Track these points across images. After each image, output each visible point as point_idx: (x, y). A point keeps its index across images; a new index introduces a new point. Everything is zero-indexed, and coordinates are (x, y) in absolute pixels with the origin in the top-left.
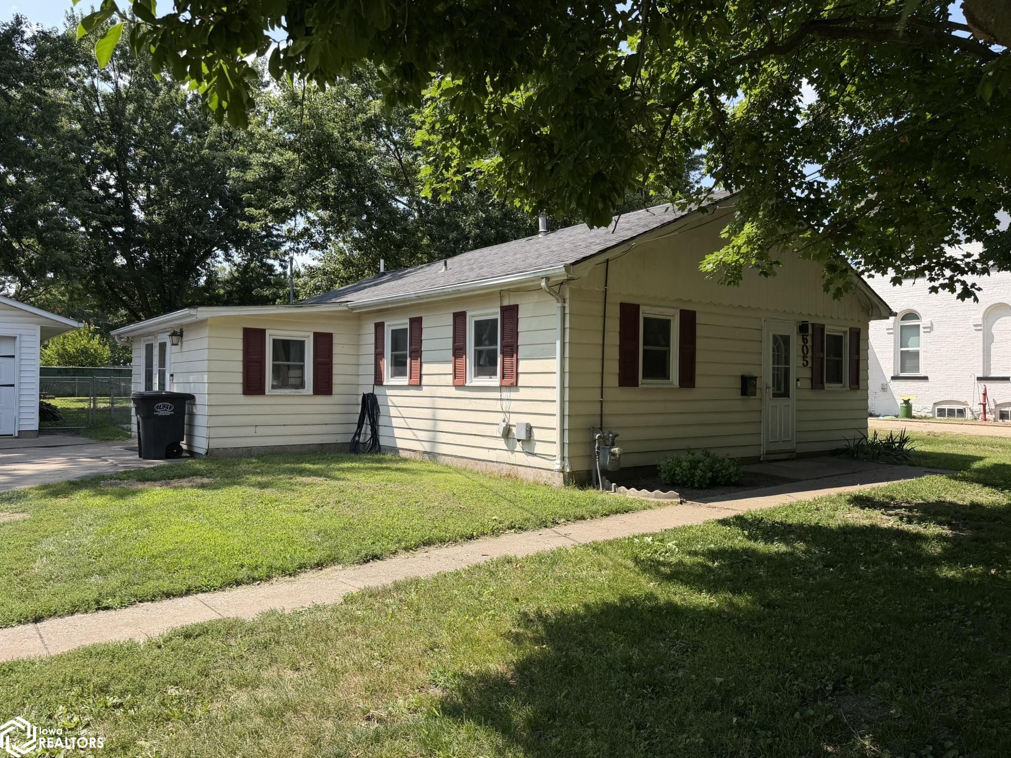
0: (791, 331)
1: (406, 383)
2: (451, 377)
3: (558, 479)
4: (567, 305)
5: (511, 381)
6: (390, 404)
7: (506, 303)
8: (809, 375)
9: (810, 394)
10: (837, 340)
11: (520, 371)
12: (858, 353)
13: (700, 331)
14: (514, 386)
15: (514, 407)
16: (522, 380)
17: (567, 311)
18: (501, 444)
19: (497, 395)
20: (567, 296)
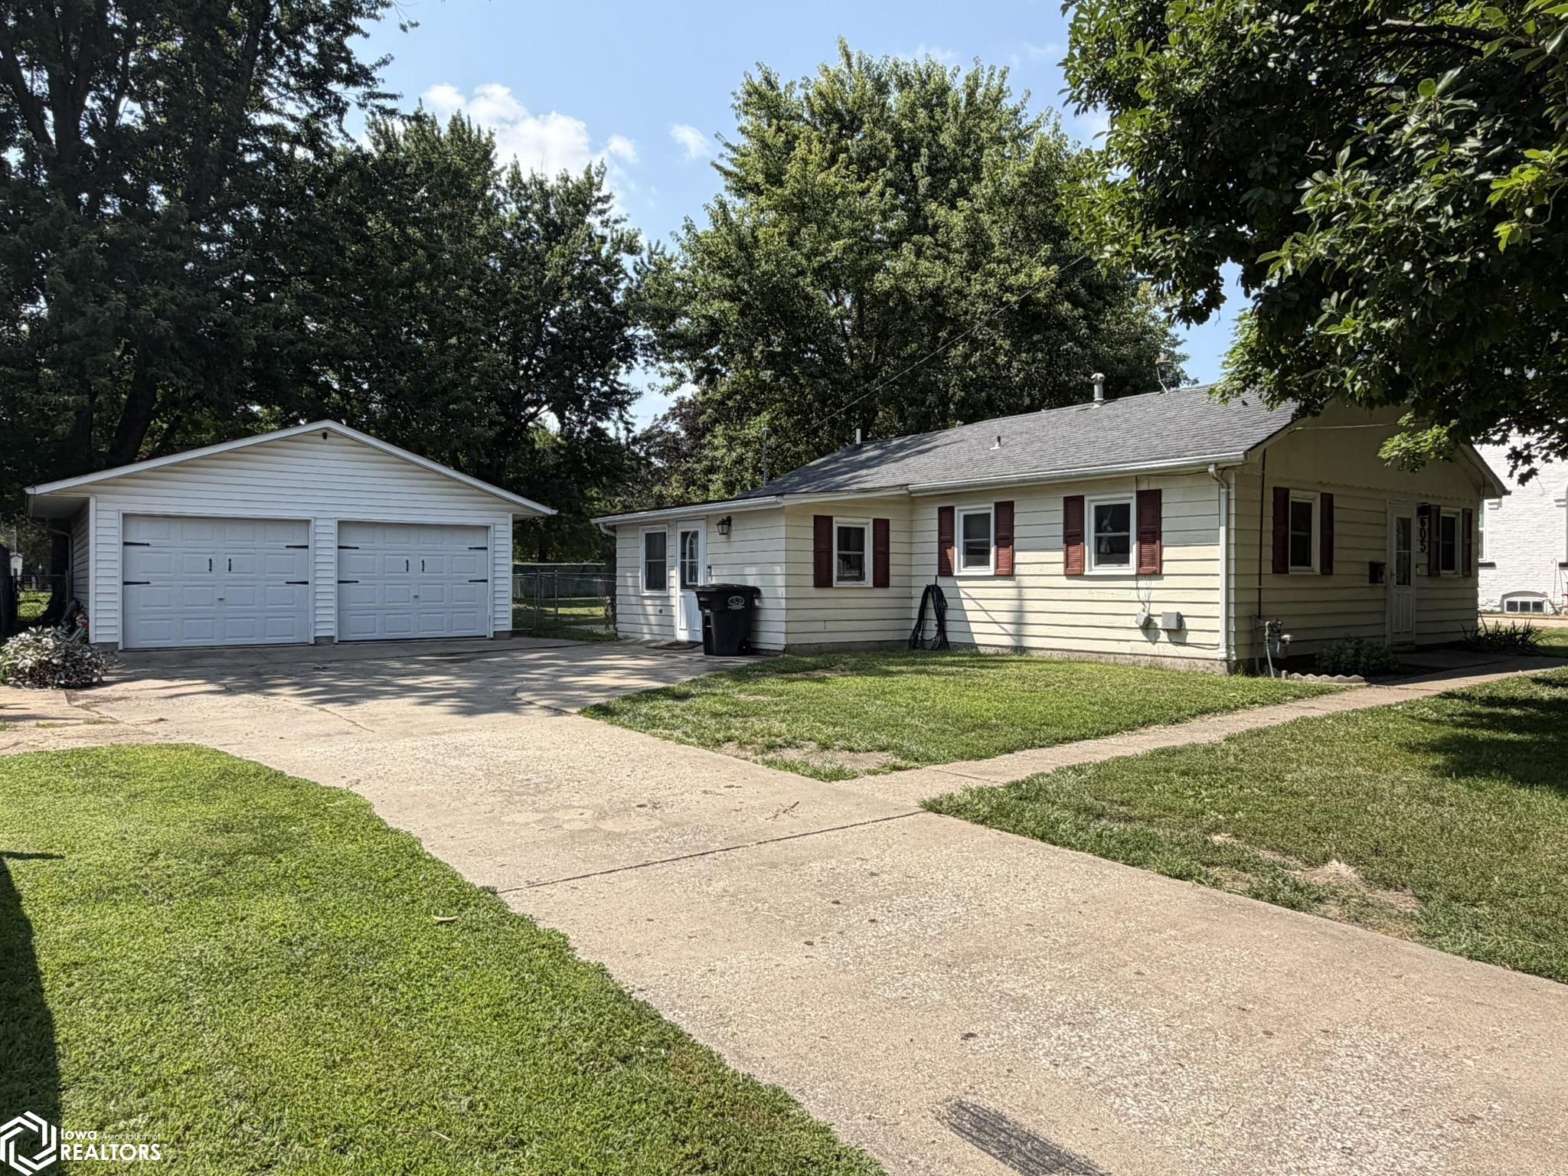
0: (1412, 514)
1: (992, 573)
2: (1062, 566)
3: (1221, 669)
4: (1232, 490)
5: (1151, 568)
6: (963, 595)
7: (1144, 487)
8: (1425, 561)
9: (1427, 582)
10: (1450, 522)
11: (1164, 558)
12: (1470, 537)
13: (1337, 515)
14: (1157, 574)
15: (1155, 595)
16: (1166, 568)
17: (1233, 496)
18: (1139, 635)
19: (1132, 584)
20: (1233, 481)
